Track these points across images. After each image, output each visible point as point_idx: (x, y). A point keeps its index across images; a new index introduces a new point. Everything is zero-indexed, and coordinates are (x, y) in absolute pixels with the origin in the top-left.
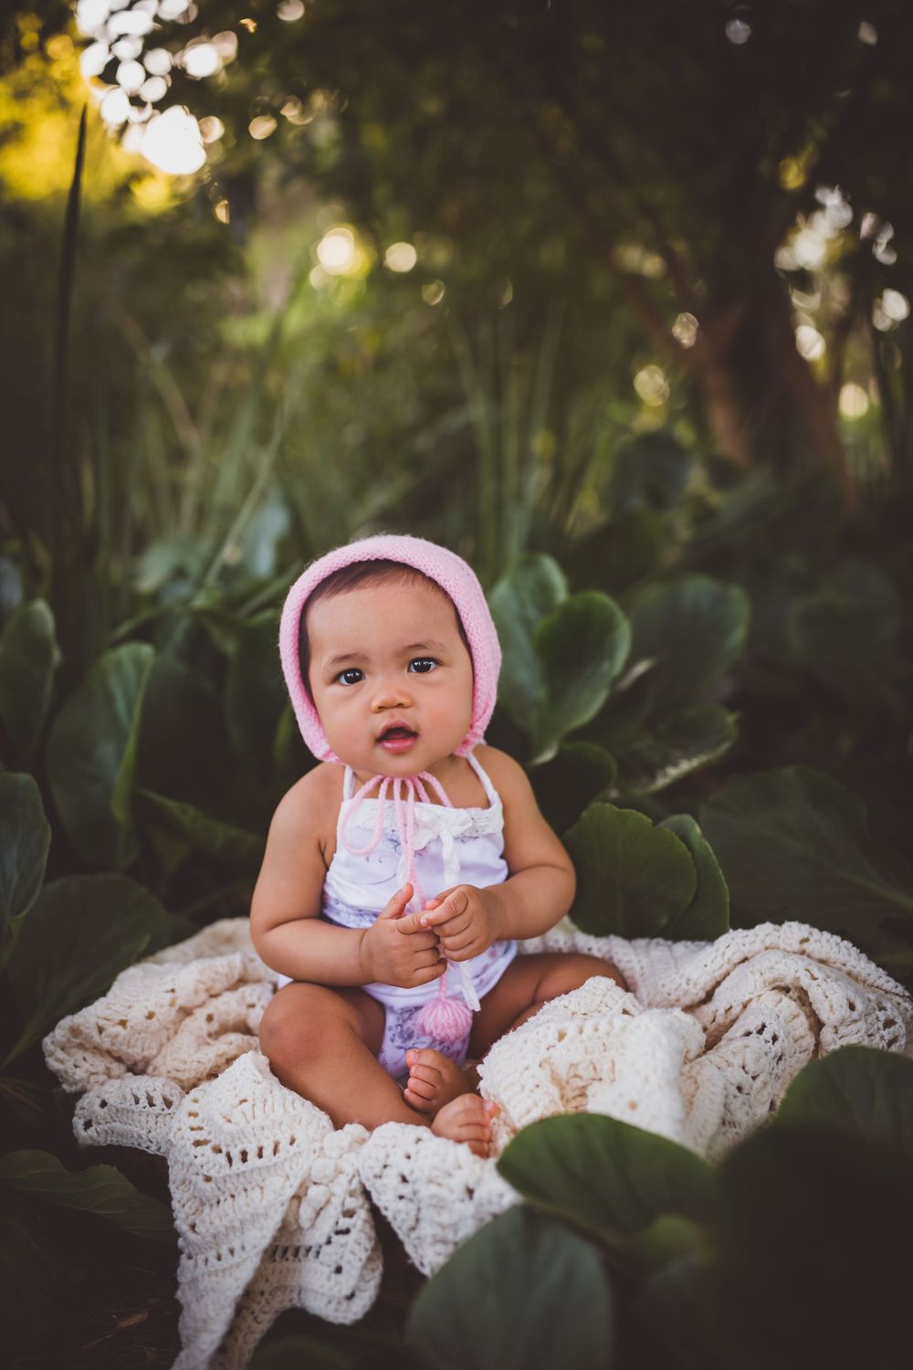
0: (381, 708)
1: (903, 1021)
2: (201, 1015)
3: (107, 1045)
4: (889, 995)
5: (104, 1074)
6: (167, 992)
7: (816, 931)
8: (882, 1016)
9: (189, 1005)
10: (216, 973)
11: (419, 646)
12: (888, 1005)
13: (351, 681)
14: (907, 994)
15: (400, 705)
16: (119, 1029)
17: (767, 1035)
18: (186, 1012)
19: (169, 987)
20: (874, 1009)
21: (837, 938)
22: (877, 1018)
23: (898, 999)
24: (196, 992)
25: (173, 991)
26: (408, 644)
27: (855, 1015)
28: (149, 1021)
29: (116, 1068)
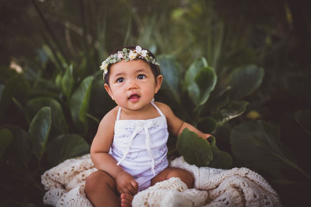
0: (130, 89)
1: (273, 203)
2: (81, 174)
3: (54, 179)
4: (270, 194)
5: (55, 186)
6: (71, 167)
7: (251, 171)
8: (265, 200)
9: (78, 171)
10: (87, 163)
11: (140, 71)
12: (269, 198)
13: (120, 82)
14: (277, 194)
15: (135, 88)
16: (57, 176)
17: (225, 202)
18: (77, 173)
19: (72, 166)
20: (263, 198)
21: (257, 174)
22: (264, 201)
23: (273, 196)
24: (80, 168)
25: (73, 167)
26: (137, 70)
27: (256, 199)
28: (65, 175)
29: (58, 185)
